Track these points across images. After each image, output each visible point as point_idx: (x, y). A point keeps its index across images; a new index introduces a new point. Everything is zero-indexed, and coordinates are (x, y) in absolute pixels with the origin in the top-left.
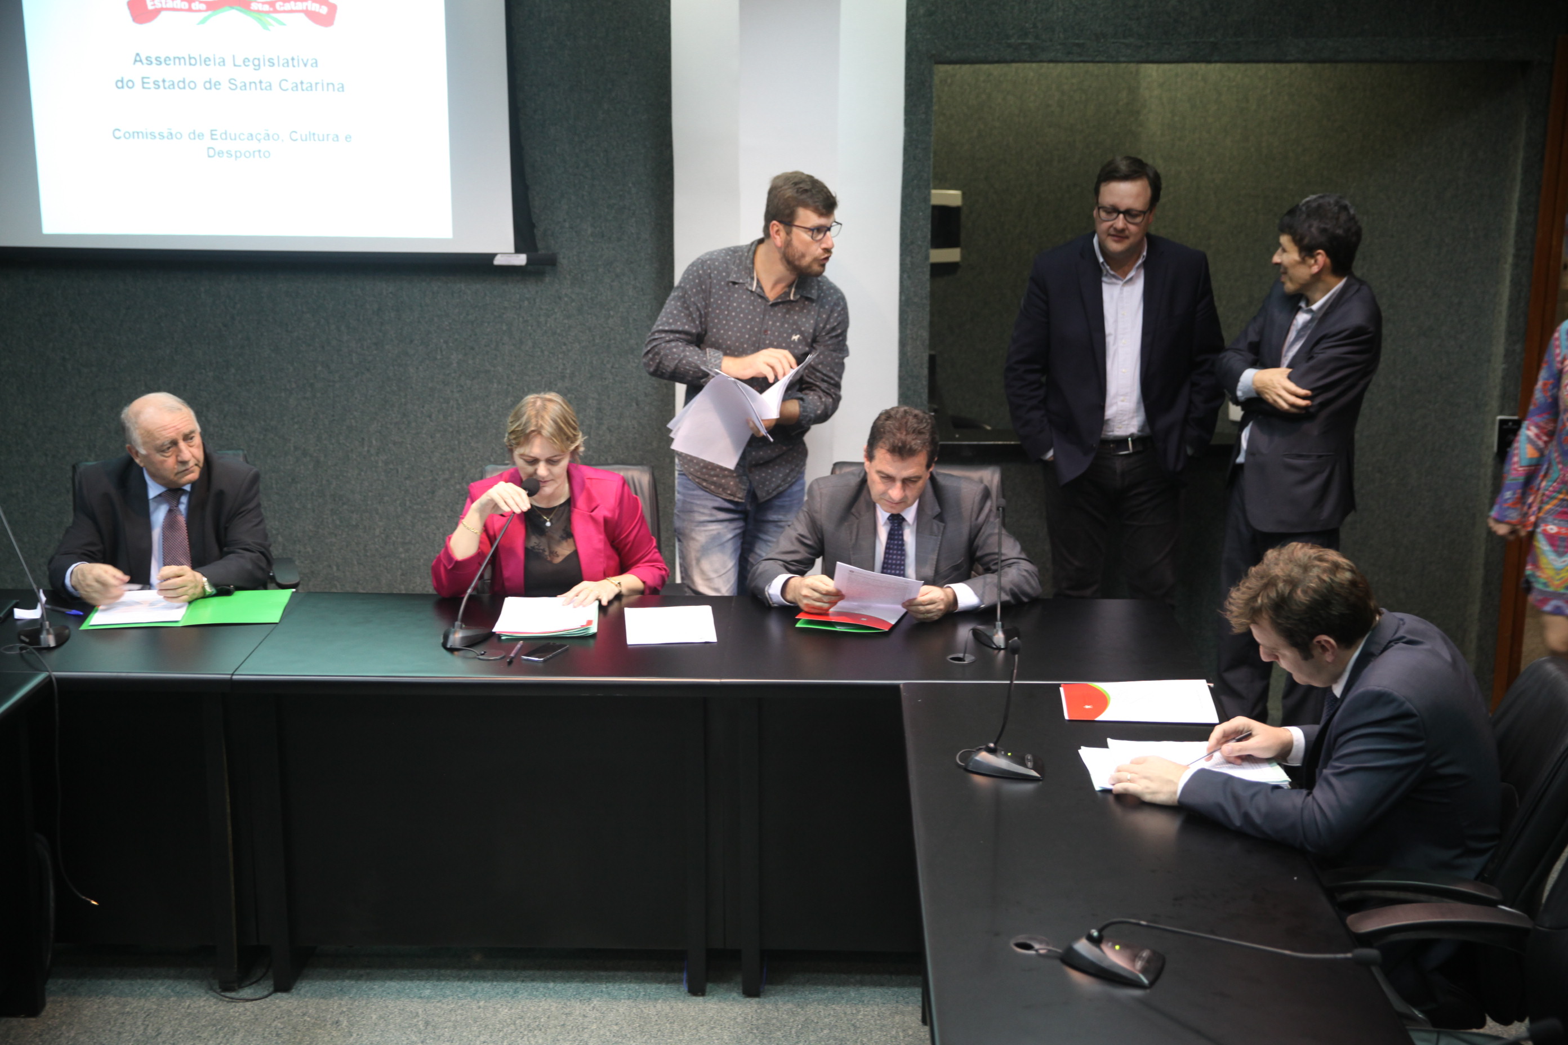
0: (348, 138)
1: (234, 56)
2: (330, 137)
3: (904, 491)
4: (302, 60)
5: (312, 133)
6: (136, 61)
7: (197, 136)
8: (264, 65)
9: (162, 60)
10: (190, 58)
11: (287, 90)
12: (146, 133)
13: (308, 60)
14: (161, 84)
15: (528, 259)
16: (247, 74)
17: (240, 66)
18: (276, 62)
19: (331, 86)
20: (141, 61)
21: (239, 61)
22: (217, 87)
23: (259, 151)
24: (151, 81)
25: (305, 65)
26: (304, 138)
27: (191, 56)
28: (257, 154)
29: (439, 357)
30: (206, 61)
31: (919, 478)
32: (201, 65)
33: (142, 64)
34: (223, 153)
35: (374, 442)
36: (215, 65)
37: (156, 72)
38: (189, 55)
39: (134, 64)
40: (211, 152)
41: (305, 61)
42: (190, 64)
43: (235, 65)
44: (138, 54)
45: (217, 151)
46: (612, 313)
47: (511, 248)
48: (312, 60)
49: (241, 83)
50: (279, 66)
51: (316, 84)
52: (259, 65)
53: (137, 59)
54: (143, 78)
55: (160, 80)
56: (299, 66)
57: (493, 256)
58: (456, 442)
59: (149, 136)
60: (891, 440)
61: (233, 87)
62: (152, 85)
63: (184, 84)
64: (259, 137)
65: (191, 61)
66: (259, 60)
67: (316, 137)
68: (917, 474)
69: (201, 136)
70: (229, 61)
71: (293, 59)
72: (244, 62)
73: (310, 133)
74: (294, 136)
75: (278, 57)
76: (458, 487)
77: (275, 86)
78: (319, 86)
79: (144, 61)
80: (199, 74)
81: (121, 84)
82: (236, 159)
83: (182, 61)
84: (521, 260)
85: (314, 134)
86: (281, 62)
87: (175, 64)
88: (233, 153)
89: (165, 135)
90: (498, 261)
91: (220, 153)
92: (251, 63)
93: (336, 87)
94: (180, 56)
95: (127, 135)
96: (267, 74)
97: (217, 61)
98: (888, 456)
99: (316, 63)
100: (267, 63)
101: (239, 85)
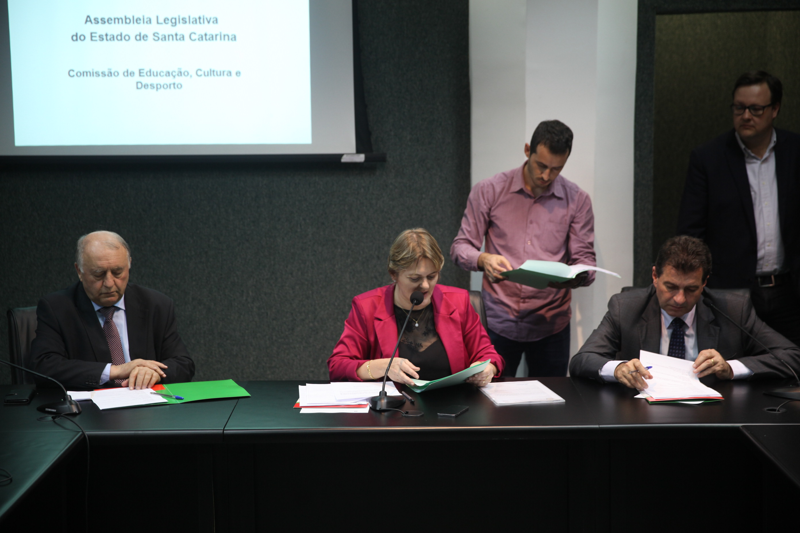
0: (238, 74)
1: (157, 17)
2: (225, 73)
3: (686, 297)
4: (207, 19)
5: (212, 70)
6: (87, 21)
7: (129, 74)
8: (179, 22)
9: (106, 20)
10: (126, 19)
11: (195, 40)
12: (93, 73)
13: (210, 19)
14: (105, 37)
15: (366, 158)
16: (167, 29)
17: (162, 24)
18: (187, 20)
19: (226, 37)
20: (90, 21)
21: (161, 20)
22: (145, 38)
23: (174, 84)
24: (97, 35)
25: (209, 22)
26: (206, 74)
27: (127, 17)
28: (172, 86)
29: (299, 230)
30: (138, 21)
31: (697, 287)
32: (134, 23)
33: (92, 23)
34: (148, 85)
35: (251, 293)
36: (144, 23)
37: (101, 29)
38: (125, 17)
39: (86, 23)
40: (139, 85)
41: (209, 19)
42: (126, 23)
43: (158, 23)
44: (88, 17)
45: (143, 84)
46: (424, 196)
47: (353, 150)
48: (214, 18)
49: (162, 35)
50: (190, 23)
51: (216, 35)
52: (176, 23)
53: (88, 19)
54: (91, 33)
55: (104, 34)
56: (204, 23)
57: (341, 156)
58: (310, 292)
59: (95, 74)
60: (676, 259)
61: (156, 38)
62: (98, 38)
63: (121, 37)
64: (174, 74)
65: (126, 20)
66: (175, 19)
67: (215, 73)
68: (695, 284)
69: (132, 74)
70: (154, 21)
71: (200, 18)
72: (165, 21)
73: (211, 70)
74: (199, 73)
75: (189, 17)
76: (311, 325)
77: (187, 37)
78: (218, 37)
79: (93, 21)
80: (132, 30)
81: (76, 38)
82: (157, 90)
83: (120, 21)
84: (361, 158)
85: (214, 71)
86: (191, 20)
87: (115, 23)
88: (155, 86)
89: (106, 74)
90: (344, 159)
91: (146, 86)
92: (170, 21)
93: (230, 37)
94: (119, 17)
95: (79, 74)
96: (181, 29)
97: (145, 20)
98: (673, 271)
99: (216, 21)
100: (181, 21)
101: (160, 38)
